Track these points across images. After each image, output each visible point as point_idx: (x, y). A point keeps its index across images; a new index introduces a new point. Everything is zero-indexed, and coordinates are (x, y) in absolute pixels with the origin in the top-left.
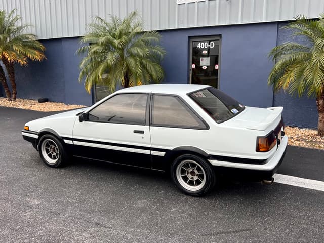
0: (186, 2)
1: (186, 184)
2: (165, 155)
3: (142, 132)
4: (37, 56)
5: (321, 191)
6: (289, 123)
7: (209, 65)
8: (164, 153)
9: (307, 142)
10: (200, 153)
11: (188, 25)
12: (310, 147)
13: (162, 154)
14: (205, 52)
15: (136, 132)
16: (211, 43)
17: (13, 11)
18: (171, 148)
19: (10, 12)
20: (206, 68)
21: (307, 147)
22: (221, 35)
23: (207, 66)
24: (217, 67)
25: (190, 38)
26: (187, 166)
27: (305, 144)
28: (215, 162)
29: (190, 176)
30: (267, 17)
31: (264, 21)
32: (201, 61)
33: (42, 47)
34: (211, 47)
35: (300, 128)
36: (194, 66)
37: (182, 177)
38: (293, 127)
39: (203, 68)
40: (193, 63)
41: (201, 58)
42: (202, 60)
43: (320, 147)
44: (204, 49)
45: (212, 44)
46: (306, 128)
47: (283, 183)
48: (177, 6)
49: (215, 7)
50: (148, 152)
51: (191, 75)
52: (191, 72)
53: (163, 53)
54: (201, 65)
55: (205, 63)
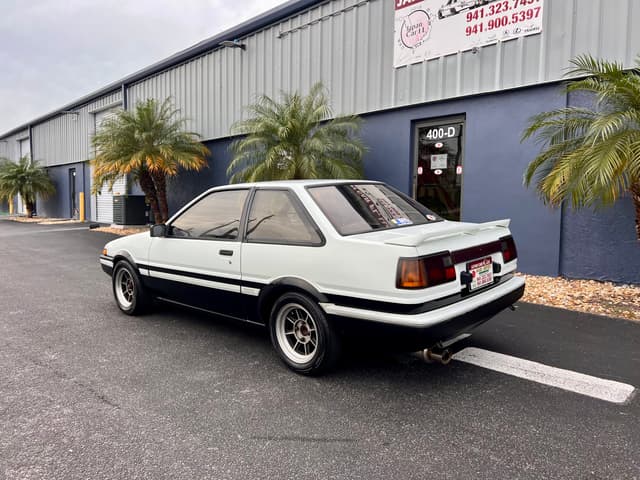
0: (408, 63)
1: (293, 351)
2: (260, 294)
3: (230, 253)
4: (196, 164)
5: (569, 392)
6: (594, 275)
7: (445, 167)
8: (258, 290)
9: (608, 306)
10: (309, 290)
11: (410, 101)
12: (610, 315)
13: (255, 292)
14: (439, 145)
15: (223, 253)
16: (449, 129)
17: (168, 100)
18: (267, 282)
19: (163, 101)
20: (440, 172)
21: (604, 314)
22: (464, 114)
23: (442, 170)
24: (459, 170)
25: (414, 122)
26: (293, 314)
27: (601, 309)
28: (331, 308)
29: (299, 336)
30: (546, 74)
31: (541, 81)
32: (432, 162)
33: (204, 150)
34: (449, 136)
35: (617, 284)
36: (420, 171)
37: (287, 336)
38: (602, 282)
39: (436, 172)
40: (419, 166)
41: (433, 156)
42: (435, 159)
43: (632, 315)
44: (438, 140)
45: (451, 131)
46: (629, 284)
47: (493, 368)
48: (394, 71)
50: (235, 288)
51: (415, 186)
52: (416, 180)
53: (363, 150)
54: (432, 168)
55: (439, 163)
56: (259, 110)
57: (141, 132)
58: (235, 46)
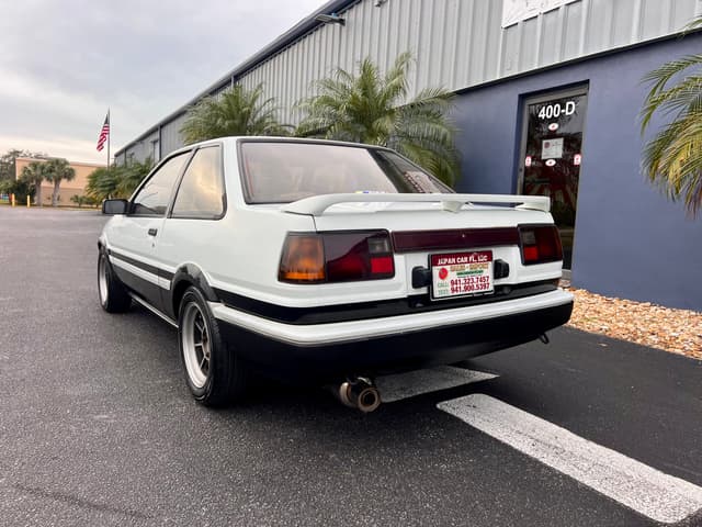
0: (519, 20)
1: (198, 369)
2: (171, 287)
3: (155, 233)
7: (560, 156)
8: (169, 282)
11: (519, 70)
13: (167, 285)
14: (554, 127)
15: (150, 232)
16: (568, 104)
18: (175, 270)
20: (554, 163)
22: (587, 82)
23: (556, 159)
24: (578, 160)
25: (523, 97)
26: (200, 318)
28: (220, 311)
29: (207, 349)
32: (544, 149)
34: (567, 113)
36: (528, 161)
37: (196, 348)
39: (547, 163)
40: (528, 154)
41: (544, 142)
42: (547, 145)
44: (553, 120)
45: (570, 106)
48: (502, 32)
49: (580, 17)
50: (156, 279)
51: (520, 182)
52: (522, 175)
53: (451, 131)
54: (543, 158)
55: (553, 151)
56: (330, 85)
57: (224, 119)
58: (333, 21)
